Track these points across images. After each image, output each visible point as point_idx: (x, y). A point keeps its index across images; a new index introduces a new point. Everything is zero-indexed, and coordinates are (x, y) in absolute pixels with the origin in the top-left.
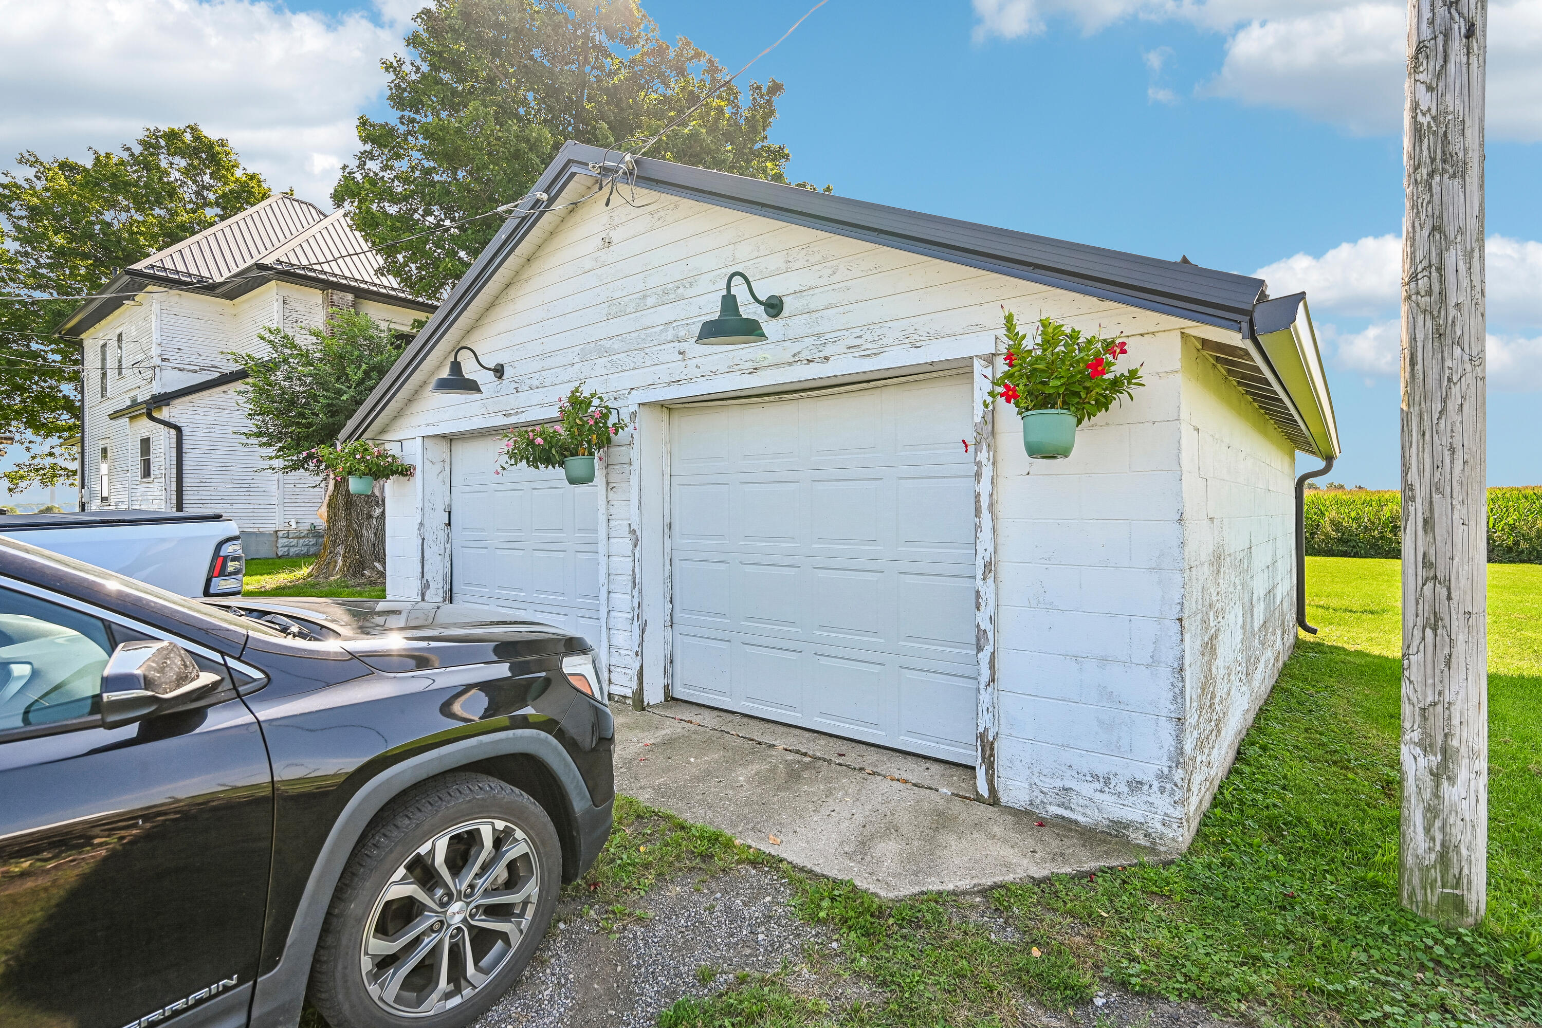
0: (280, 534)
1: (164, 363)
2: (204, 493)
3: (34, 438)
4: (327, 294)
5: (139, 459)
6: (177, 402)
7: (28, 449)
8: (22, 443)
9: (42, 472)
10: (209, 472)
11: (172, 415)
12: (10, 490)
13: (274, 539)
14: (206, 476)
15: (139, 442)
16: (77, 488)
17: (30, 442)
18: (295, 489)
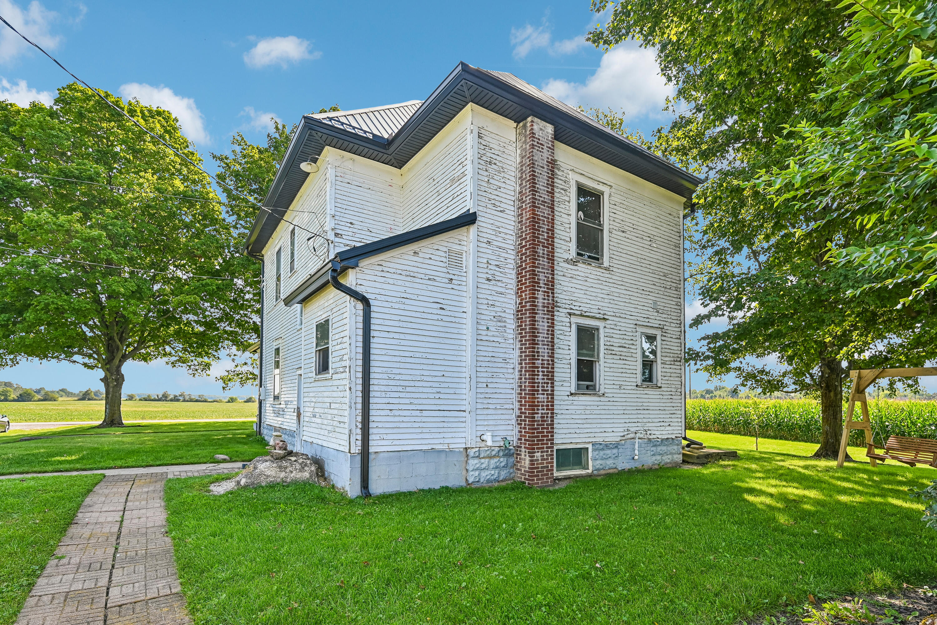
0: (471, 452)
1: (337, 240)
2: (393, 395)
3: (236, 353)
4: (525, 126)
5: (314, 350)
6: (364, 263)
7: (233, 360)
8: (230, 356)
9: (241, 376)
10: (398, 365)
11: (359, 282)
12: (224, 388)
13: (464, 459)
14: (395, 371)
15: (314, 330)
16: (258, 387)
17: (235, 355)
18: (488, 390)
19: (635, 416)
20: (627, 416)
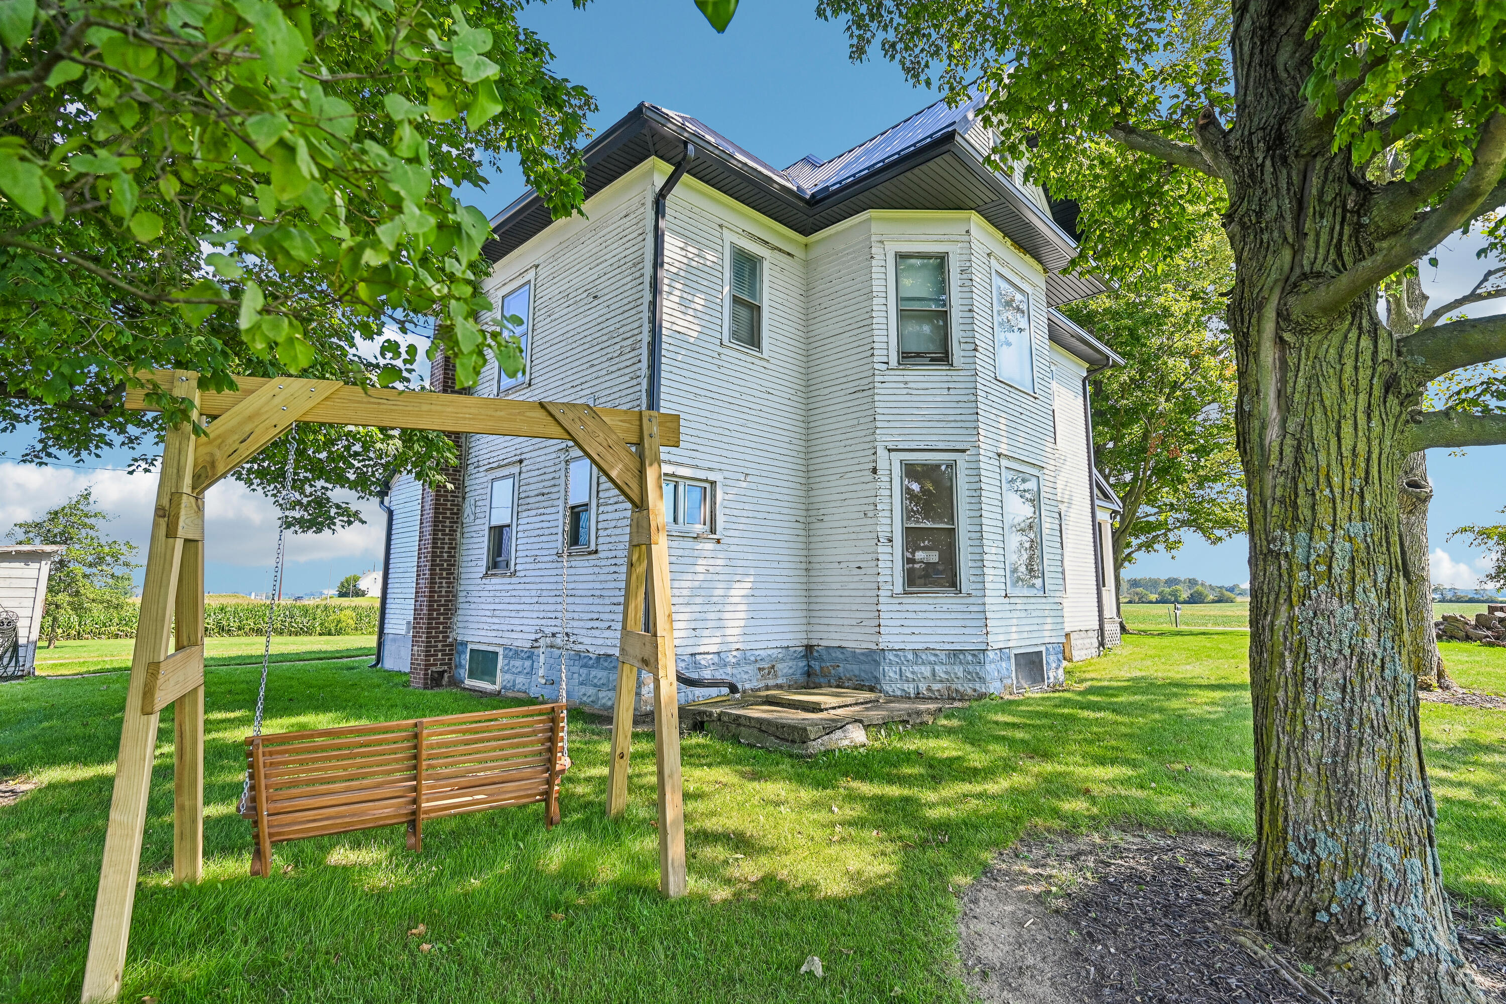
19: (552, 608)
20: (542, 607)
